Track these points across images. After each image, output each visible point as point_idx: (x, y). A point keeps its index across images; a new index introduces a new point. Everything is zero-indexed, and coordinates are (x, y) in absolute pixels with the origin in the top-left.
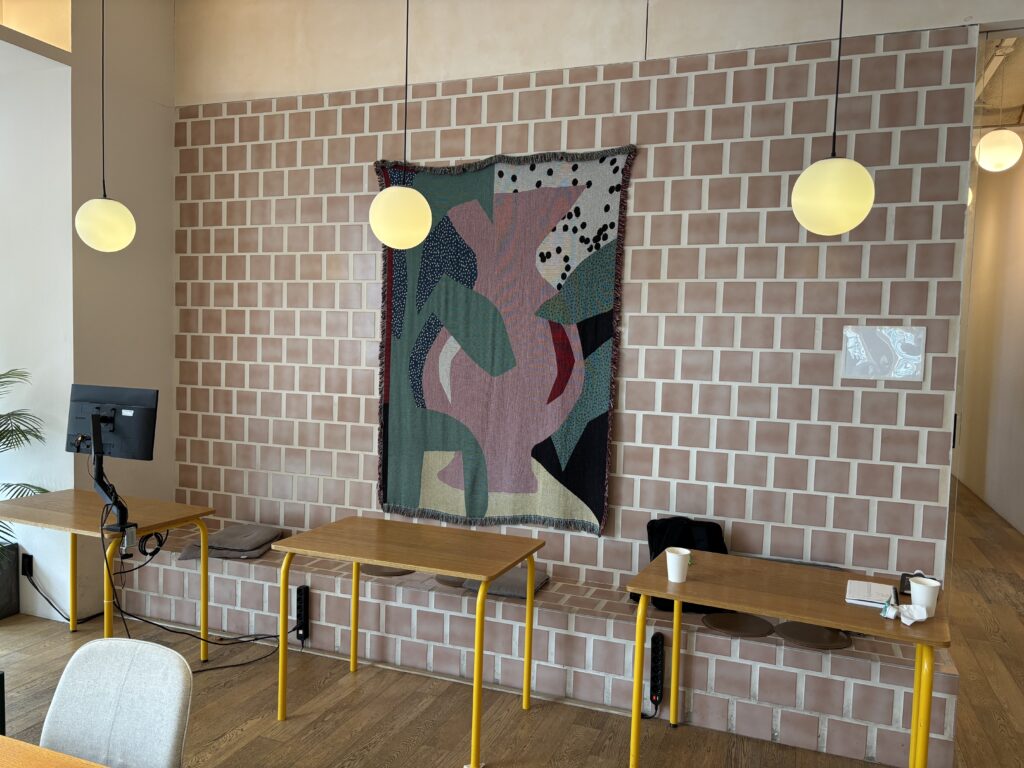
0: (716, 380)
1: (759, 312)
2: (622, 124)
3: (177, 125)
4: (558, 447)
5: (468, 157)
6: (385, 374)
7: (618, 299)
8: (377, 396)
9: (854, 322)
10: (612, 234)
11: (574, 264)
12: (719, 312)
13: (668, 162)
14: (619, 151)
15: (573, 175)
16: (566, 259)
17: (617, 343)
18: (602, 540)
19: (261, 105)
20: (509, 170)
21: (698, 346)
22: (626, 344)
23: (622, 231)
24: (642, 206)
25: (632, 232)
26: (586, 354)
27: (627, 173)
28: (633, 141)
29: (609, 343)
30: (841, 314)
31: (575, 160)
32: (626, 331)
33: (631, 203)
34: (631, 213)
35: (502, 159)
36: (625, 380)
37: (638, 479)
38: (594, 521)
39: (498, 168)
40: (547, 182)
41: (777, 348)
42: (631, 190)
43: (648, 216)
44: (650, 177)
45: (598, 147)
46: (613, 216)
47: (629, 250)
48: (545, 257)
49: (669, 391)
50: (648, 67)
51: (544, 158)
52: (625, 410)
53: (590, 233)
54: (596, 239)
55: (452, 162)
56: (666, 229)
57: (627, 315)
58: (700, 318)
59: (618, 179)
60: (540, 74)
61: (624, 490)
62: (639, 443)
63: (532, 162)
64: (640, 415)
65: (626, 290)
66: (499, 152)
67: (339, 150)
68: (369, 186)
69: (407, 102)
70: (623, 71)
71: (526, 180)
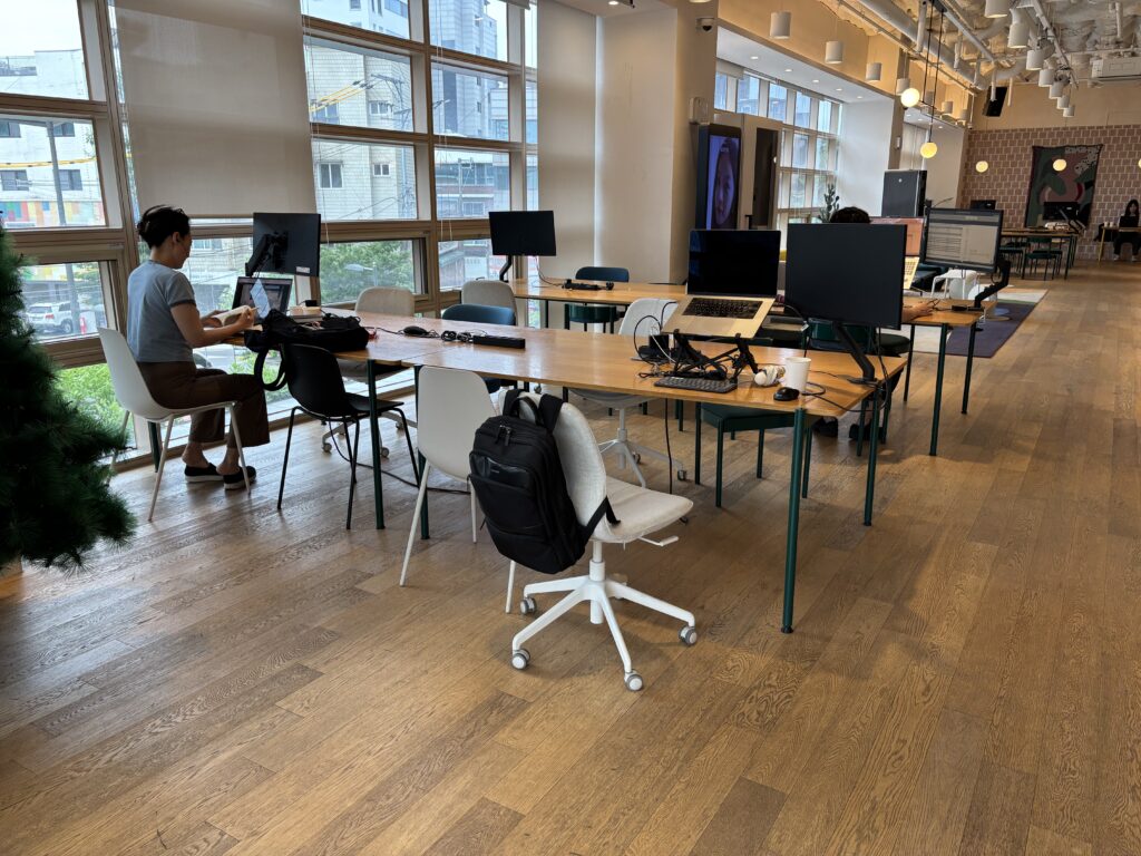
2: (1099, 140)
6: (1029, 197)
7: (1095, 177)
8: (1026, 202)
10: (1095, 163)
12: (1119, 180)
13: (1110, 148)
14: (1099, 145)
15: (1086, 150)
16: (1083, 169)
17: (1094, 187)
20: (1071, 149)
21: (1114, 187)
22: (1096, 187)
23: (1098, 162)
24: (1103, 157)
25: (1100, 163)
26: (1086, 189)
27: (1100, 150)
28: (1102, 143)
29: (1092, 187)
31: (1087, 147)
32: (1096, 185)
33: (1100, 156)
34: (1100, 159)
35: (1069, 147)
36: (1095, 195)
37: (1096, 216)
38: (1084, 227)
40: (1080, 151)
42: (1101, 154)
43: (1104, 159)
44: (1106, 151)
45: (1093, 144)
46: (1096, 159)
47: (1099, 167)
48: (1078, 168)
49: (1105, 197)
50: (1107, 127)
51: (1080, 146)
52: (1094, 202)
54: (1091, 164)
55: (1054, 146)
56: (1108, 162)
57: (1097, 181)
58: (1115, 181)
59: (1098, 151)
60: (1080, 127)
61: (1093, 218)
62: (1097, 209)
63: (1076, 147)
64: (1098, 203)
65: (1097, 175)
66: (1067, 144)
67: (1021, 143)
68: (1030, 152)
69: (1043, 132)
70: (1101, 127)
71: (1074, 151)
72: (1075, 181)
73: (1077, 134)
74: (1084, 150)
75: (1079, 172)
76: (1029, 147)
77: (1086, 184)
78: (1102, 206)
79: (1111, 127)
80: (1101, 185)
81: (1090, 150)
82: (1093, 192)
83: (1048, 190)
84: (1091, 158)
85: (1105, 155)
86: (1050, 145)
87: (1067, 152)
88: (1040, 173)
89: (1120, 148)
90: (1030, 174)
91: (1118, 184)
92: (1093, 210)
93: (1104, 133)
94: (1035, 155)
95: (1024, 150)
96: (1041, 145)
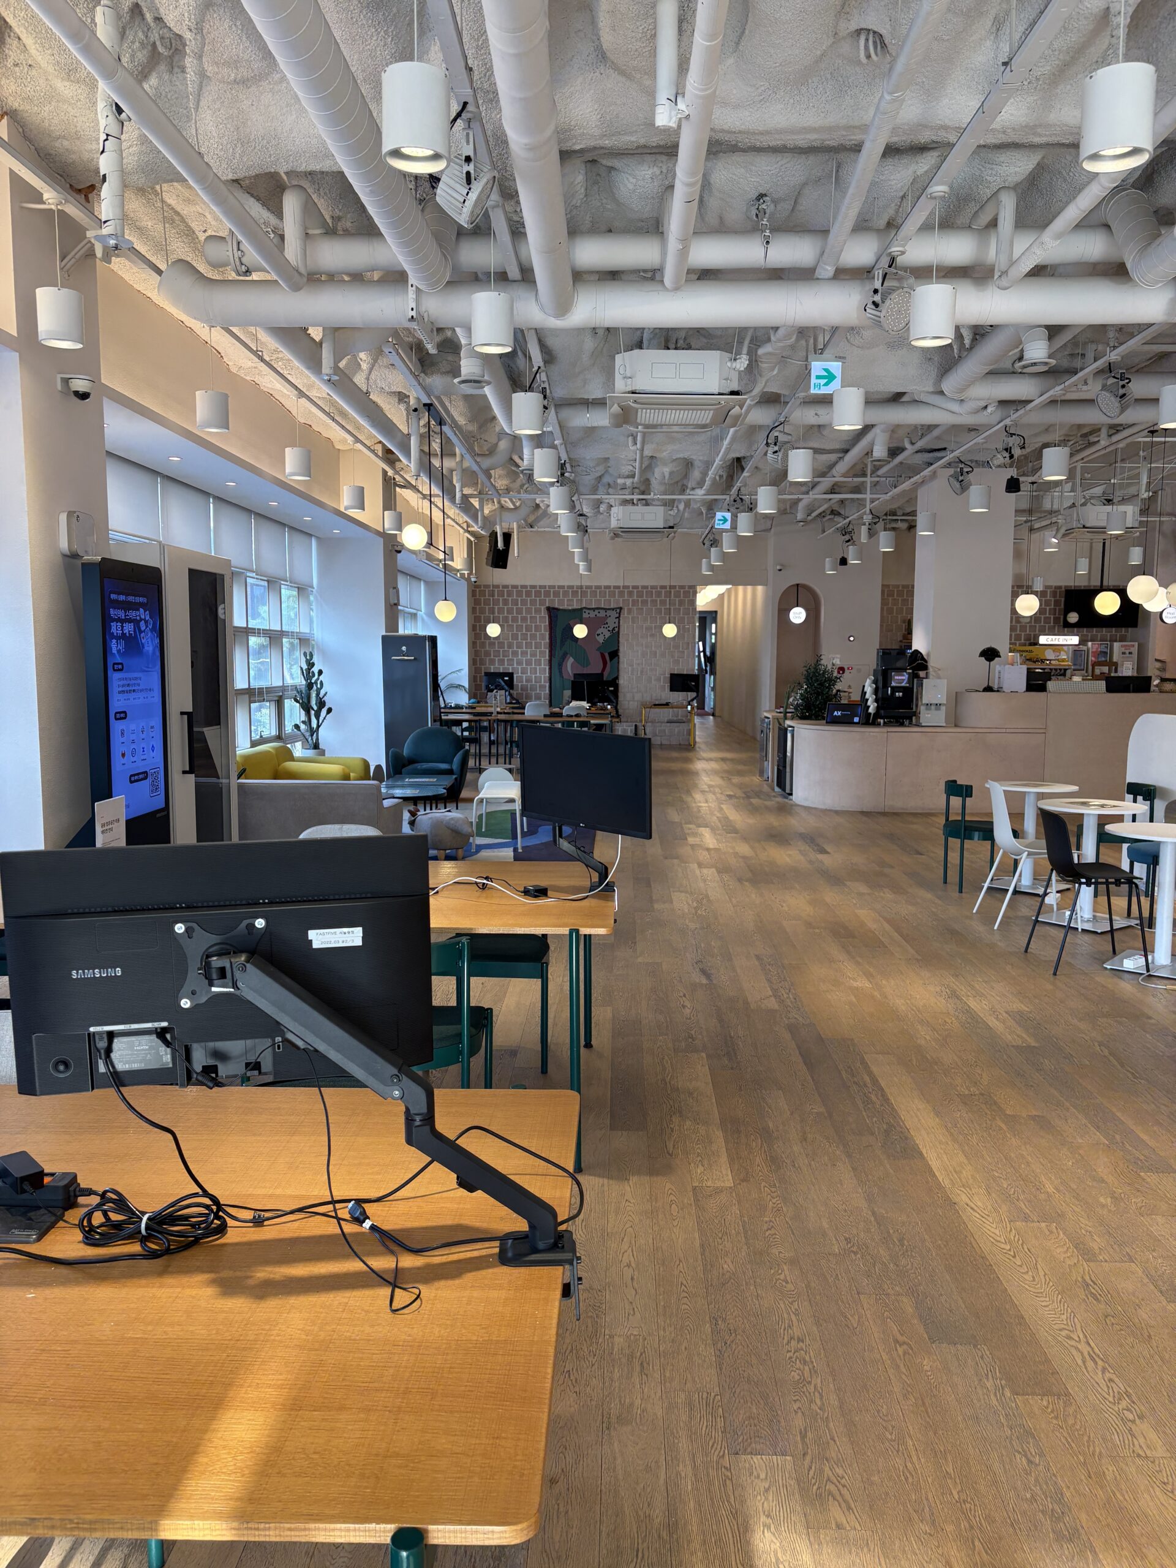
2: (618, 601)
3: (474, 590)
5: (575, 607)
6: (550, 669)
7: (619, 646)
8: (547, 675)
10: (616, 629)
13: (630, 611)
14: (618, 608)
15: (605, 614)
16: (606, 636)
17: (619, 658)
19: (506, 587)
20: (587, 611)
22: (621, 658)
23: (619, 628)
24: (624, 622)
25: (621, 629)
27: (620, 614)
28: (621, 606)
29: (617, 657)
31: (606, 610)
32: (621, 655)
33: (621, 622)
34: (621, 624)
35: (585, 608)
36: (621, 667)
39: (584, 610)
40: (598, 615)
42: (621, 618)
43: (625, 625)
44: (626, 615)
45: (612, 607)
46: (617, 625)
47: (621, 633)
49: (632, 670)
50: (624, 587)
51: (598, 608)
52: (621, 674)
53: (611, 629)
54: (612, 631)
55: (570, 608)
56: (630, 628)
57: (621, 651)
59: (617, 615)
60: (595, 586)
63: (594, 609)
64: (625, 676)
65: (620, 644)
67: (533, 603)
68: (544, 614)
69: (556, 590)
70: (618, 587)
71: (592, 614)
72: (598, 650)
73: (594, 594)
74: (602, 614)
75: (601, 639)
76: (543, 608)
77: (610, 654)
79: (628, 587)
80: (625, 655)
81: (609, 613)
82: (618, 663)
83: (570, 661)
84: (611, 623)
85: (626, 620)
86: (566, 607)
87: (585, 615)
88: (558, 641)
89: (640, 611)
90: (547, 640)
92: (621, 686)
93: (621, 594)
94: (550, 617)
95: (538, 611)
96: (556, 606)
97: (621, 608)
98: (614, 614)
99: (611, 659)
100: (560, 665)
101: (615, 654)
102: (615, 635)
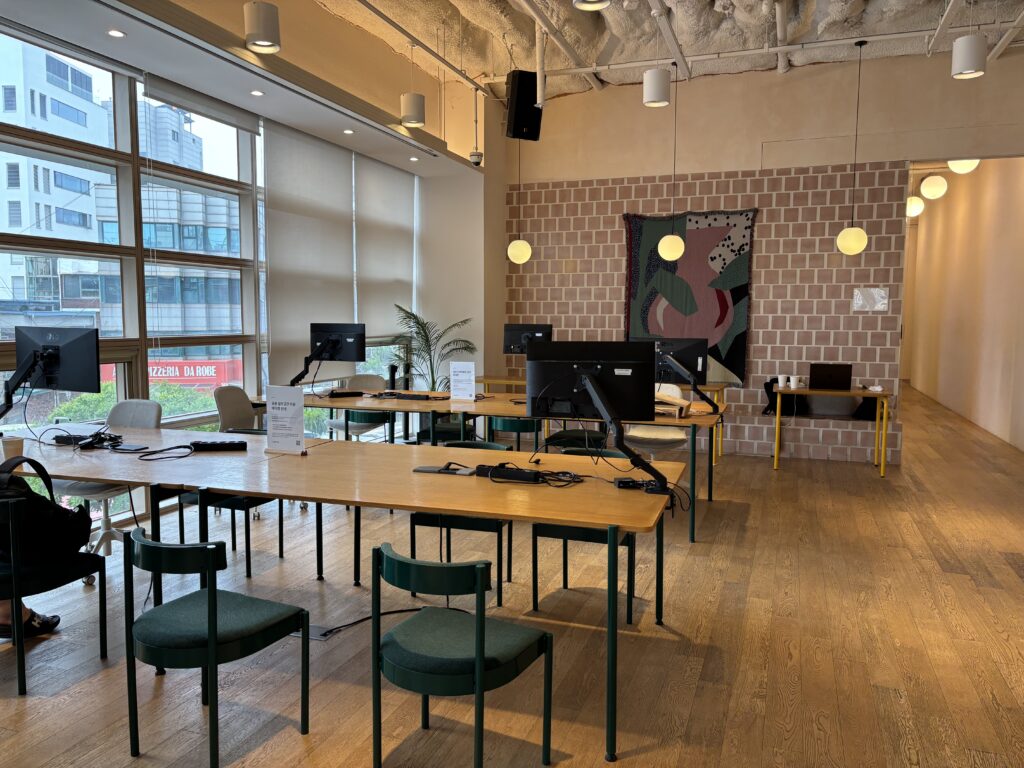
0: (797, 314)
1: (816, 283)
2: (751, 199)
3: (508, 194)
4: (720, 348)
5: (673, 212)
6: (627, 318)
7: (750, 278)
8: (622, 328)
9: (858, 287)
10: (747, 248)
11: (728, 262)
12: (798, 283)
13: (773, 216)
14: (750, 211)
15: (726, 221)
16: (724, 260)
17: (750, 299)
18: (742, 391)
19: (557, 185)
20: (694, 219)
21: (789, 298)
22: (754, 299)
23: (752, 247)
24: (761, 235)
25: (756, 247)
26: (734, 304)
27: (753, 220)
28: (756, 206)
29: (746, 298)
30: (853, 283)
31: (727, 214)
32: (754, 293)
33: (755, 234)
34: (755, 238)
35: (691, 213)
36: (753, 316)
37: (760, 361)
38: (739, 381)
39: (688, 217)
40: (714, 224)
41: (824, 298)
42: (756, 229)
43: (764, 240)
44: (765, 222)
45: (739, 208)
46: (747, 240)
47: (755, 256)
48: (713, 259)
49: (775, 320)
50: (763, 172)
51: (712, 213)
52: (753, 329)
53: (736, 248)
54: (739, 251)
55: (664, 214)
56: (773, 246)
57: (754, 286)
58: (789, 286)
59: (749, 223)
60: (710, 174)
61: (753, 366)
62: (761, 344)
63: (706, 215)
64: (761, 331)
65: (754, 274)
66: (689, 209)
67: (602, 208)
68: (619, 226)
69: (640, 185)
70: (751, 174)
71: (703, 223)
72: (711, 284)
73: (706, 188)
74: (722, 221)
75: (717, 266)
76: (618, 217)
77: (734, 292)
78: (770, 338)
79: (770, 172)
80: (763, 293)
81: (733, 220)
82: (749, 307)
83: (662, 305)
84: (738, 237)
85: (765, 231)
86: (656, 212)
87: (690, 226)
88: (642, 272)
89: (792, 215)
90: (624, 271)
91: (797, 292)
92: (753, 347)
93: (757, 185)
94: (630, 232)
95: (610, 222)
96: (640, 212)
97: (756, 211)
98: (743, 222)
99: (735, 302)
100: (645, 311)
101: (742, 293)
102: (744, 259)
